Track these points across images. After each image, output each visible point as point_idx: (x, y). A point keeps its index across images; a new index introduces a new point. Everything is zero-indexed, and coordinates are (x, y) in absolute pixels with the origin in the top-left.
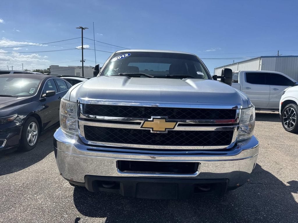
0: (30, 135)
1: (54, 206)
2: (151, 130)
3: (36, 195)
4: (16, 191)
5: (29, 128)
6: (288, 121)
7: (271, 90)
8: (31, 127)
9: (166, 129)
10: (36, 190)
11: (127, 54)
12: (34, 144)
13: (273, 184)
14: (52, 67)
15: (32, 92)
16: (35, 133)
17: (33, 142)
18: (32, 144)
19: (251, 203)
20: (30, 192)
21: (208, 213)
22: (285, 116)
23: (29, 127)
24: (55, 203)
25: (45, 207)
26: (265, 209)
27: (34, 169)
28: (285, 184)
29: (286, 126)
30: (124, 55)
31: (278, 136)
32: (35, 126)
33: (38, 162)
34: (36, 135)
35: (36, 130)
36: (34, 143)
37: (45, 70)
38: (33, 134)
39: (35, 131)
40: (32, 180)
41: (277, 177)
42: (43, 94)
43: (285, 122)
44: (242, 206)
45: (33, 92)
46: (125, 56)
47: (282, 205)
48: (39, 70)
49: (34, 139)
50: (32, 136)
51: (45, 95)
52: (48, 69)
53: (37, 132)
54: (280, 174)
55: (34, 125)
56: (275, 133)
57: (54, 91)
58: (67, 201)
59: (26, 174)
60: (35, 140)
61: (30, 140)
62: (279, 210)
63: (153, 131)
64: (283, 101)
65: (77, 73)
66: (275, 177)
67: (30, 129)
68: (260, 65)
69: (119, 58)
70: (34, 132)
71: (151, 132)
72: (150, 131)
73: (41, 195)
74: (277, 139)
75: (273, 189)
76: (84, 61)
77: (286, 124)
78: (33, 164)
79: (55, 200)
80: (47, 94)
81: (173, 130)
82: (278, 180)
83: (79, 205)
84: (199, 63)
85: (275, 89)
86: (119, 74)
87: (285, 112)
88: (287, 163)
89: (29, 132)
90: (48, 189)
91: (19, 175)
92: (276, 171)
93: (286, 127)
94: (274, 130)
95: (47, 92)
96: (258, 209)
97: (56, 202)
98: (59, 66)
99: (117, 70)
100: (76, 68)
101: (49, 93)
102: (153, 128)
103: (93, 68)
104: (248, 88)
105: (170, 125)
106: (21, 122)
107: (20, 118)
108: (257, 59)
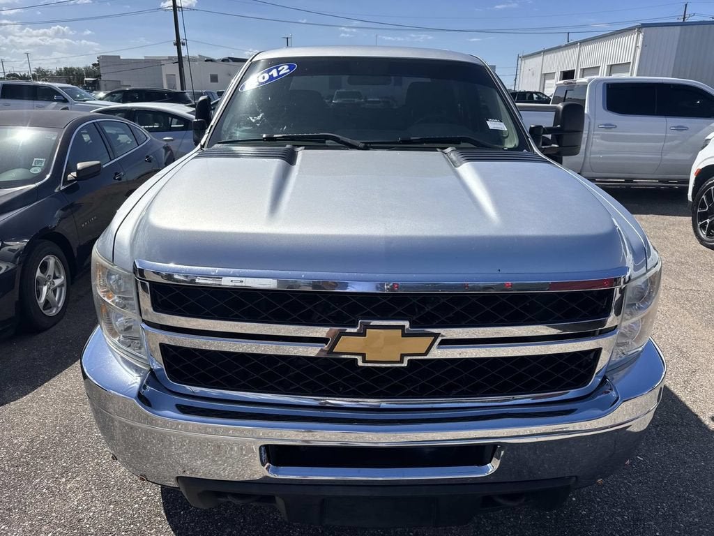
0: (45, 289)
1: (110, 514)
2: (359, 358)
3: (64, 480)
4: (13, 466)
5: (38, 273)
6: (708, 221)
7: (668, 130)
8: (44, 267)
9: (403, 356)
10: (65, 462)
11: (286, 67)
12: (59, 310)
13: (675, 425)
14: (105, 60)
15: (36, 170)
16: (57, 282)
17: (54, 306)
18: (54, 311)
19: (621, 491)
20: (49, 470)
21: (509, 527)
22: (703, 206)
23: (39, 270)
24: (112, 506)
25: (88, 520)
26: (658, 510)
27: (59, 389)
28: (707, 423)
29: (703, 234)
30: (277, 68)
31: (682, 263)
32: (56, 263)
33: (71, 367)
34: (61, 286)
35: (60, 273)
36: (58, 308)
37: (87, 69)
38: (54, 284)
39: (57, 275)
40: (55, 426)
41: (683, 399)
42: (70, 174)
43: (701, 223)
44: (598, 502)
45: (39, 170)
46: (278, 72)
47: (703, 497)
48: (71, 68)
49: (56, 299)
50: (50, 291)
51: (74, 174)
52: (94, 65)
53: (63, 277)
54: (692, 391)
55: (52, 261)
56: (673, 254)
57: (98, 162)
58: (144, 498)
59: (40, 406)
60: (60, 299)
61: (47, 301)
62: (693, 512)
63: (364, 361)
64: (701, 167)
65: (167, 75)
66: (681, 402)
67: (42, 275)
68: (636, 47)
69: (264, 78)
70: (55, 277)
71: (360, 363)
72: (357, 363)
73: (78, 479)
74: (679, 274)
75: (676, 441)
76: (184, 44)
77: (703, 227)
78: (58, 374)
79: (115, 496)
80: (79, 172)
81: (425, 357)
82: (688, 409)
83: (176, 509)
84: (494, 90)
85: (679, 128)
86: (264, 136)
87: (704, 197)
88: (707, 350)
89: (40, 283)
90: (97, 458)
91: (20, 410)
92: (680, 379)
93: (701, 235)
94: (672, 244)
95: (79, 166)
96: (639, 513)
97: (116, 503)
98: (121, 58)
99: (257, 122)
100: (165, 62)
101: (84, 169)
102: (363, 355)
103: (206, 61)
104: (609, 126)
105: (416, 346)
106: (13, 262)
107: (10, 250)
108: (630, 32)
